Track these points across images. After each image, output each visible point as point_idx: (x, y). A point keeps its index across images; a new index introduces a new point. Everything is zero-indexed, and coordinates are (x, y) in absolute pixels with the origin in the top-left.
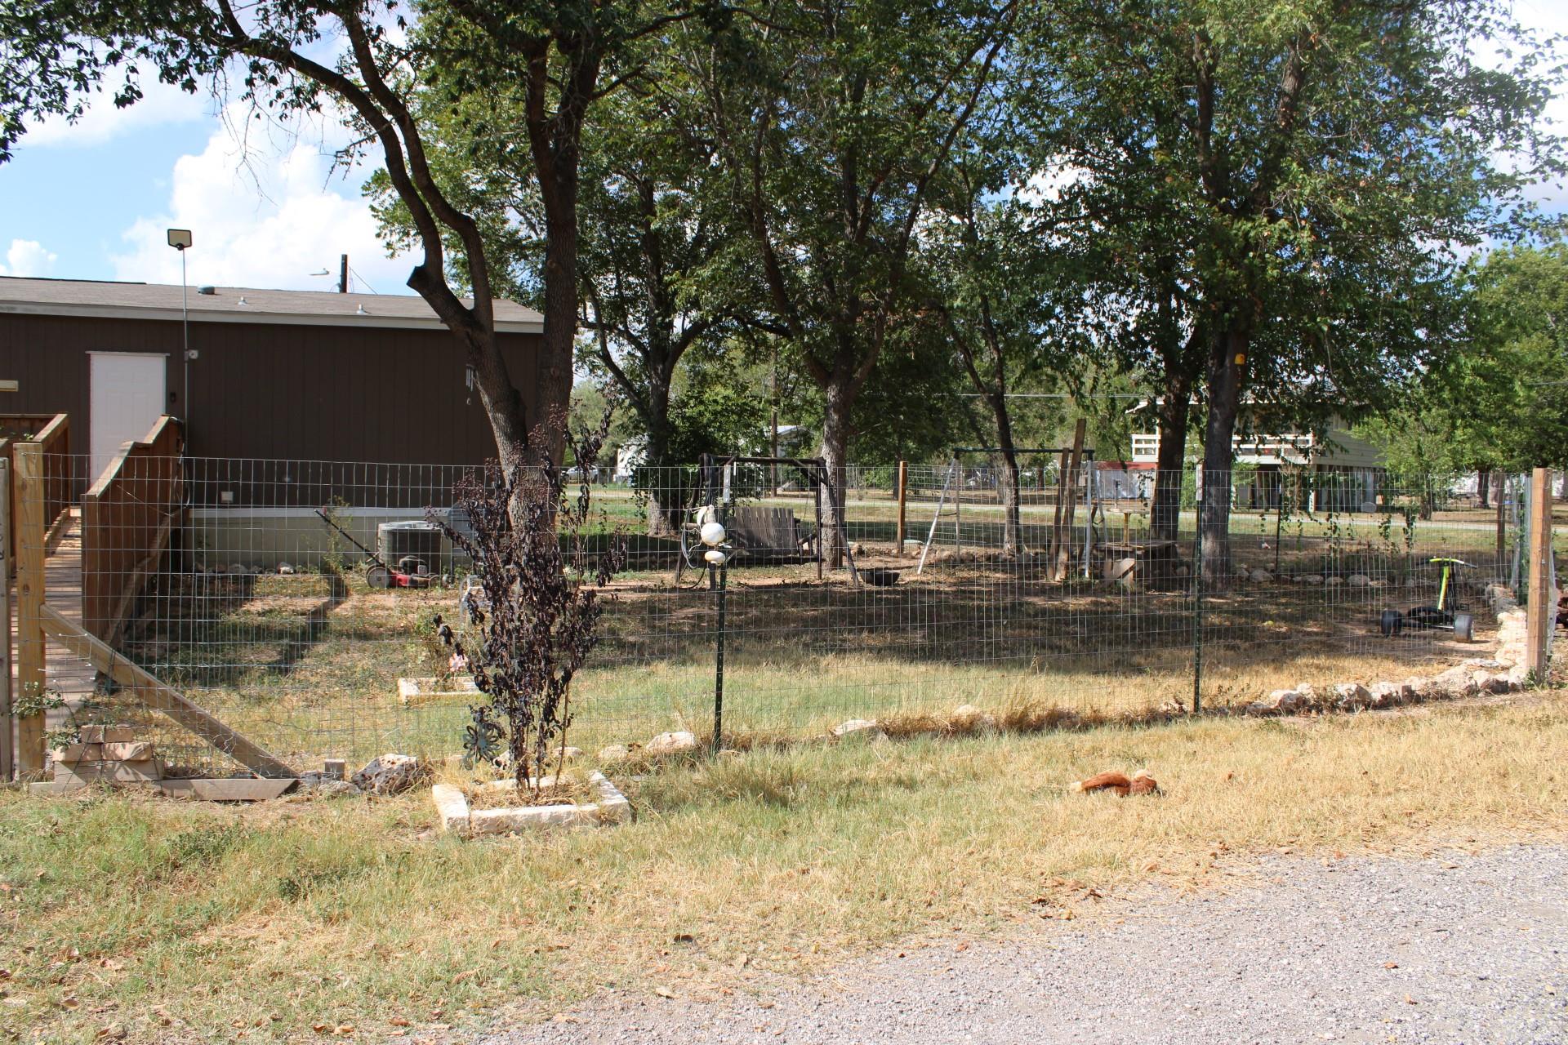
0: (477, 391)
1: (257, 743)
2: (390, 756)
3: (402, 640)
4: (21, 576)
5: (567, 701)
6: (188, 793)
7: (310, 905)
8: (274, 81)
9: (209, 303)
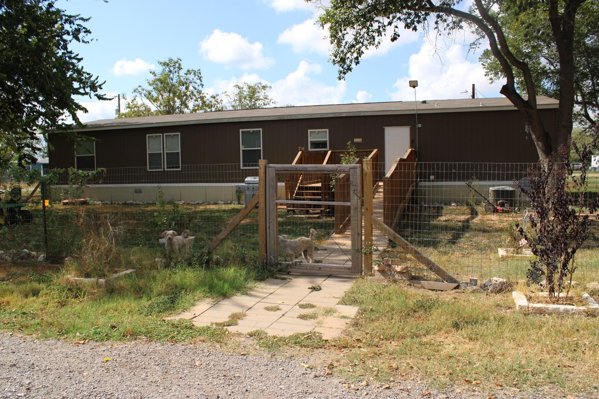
0: (530, 133)
1: (444, 269)
2: (495, 278)
3: (500, 233)
4: (365, 204)
5: (573, 261)
6: (419, 285)
7: (463, 332)
8: (445, 21)
9: (424, 106)
